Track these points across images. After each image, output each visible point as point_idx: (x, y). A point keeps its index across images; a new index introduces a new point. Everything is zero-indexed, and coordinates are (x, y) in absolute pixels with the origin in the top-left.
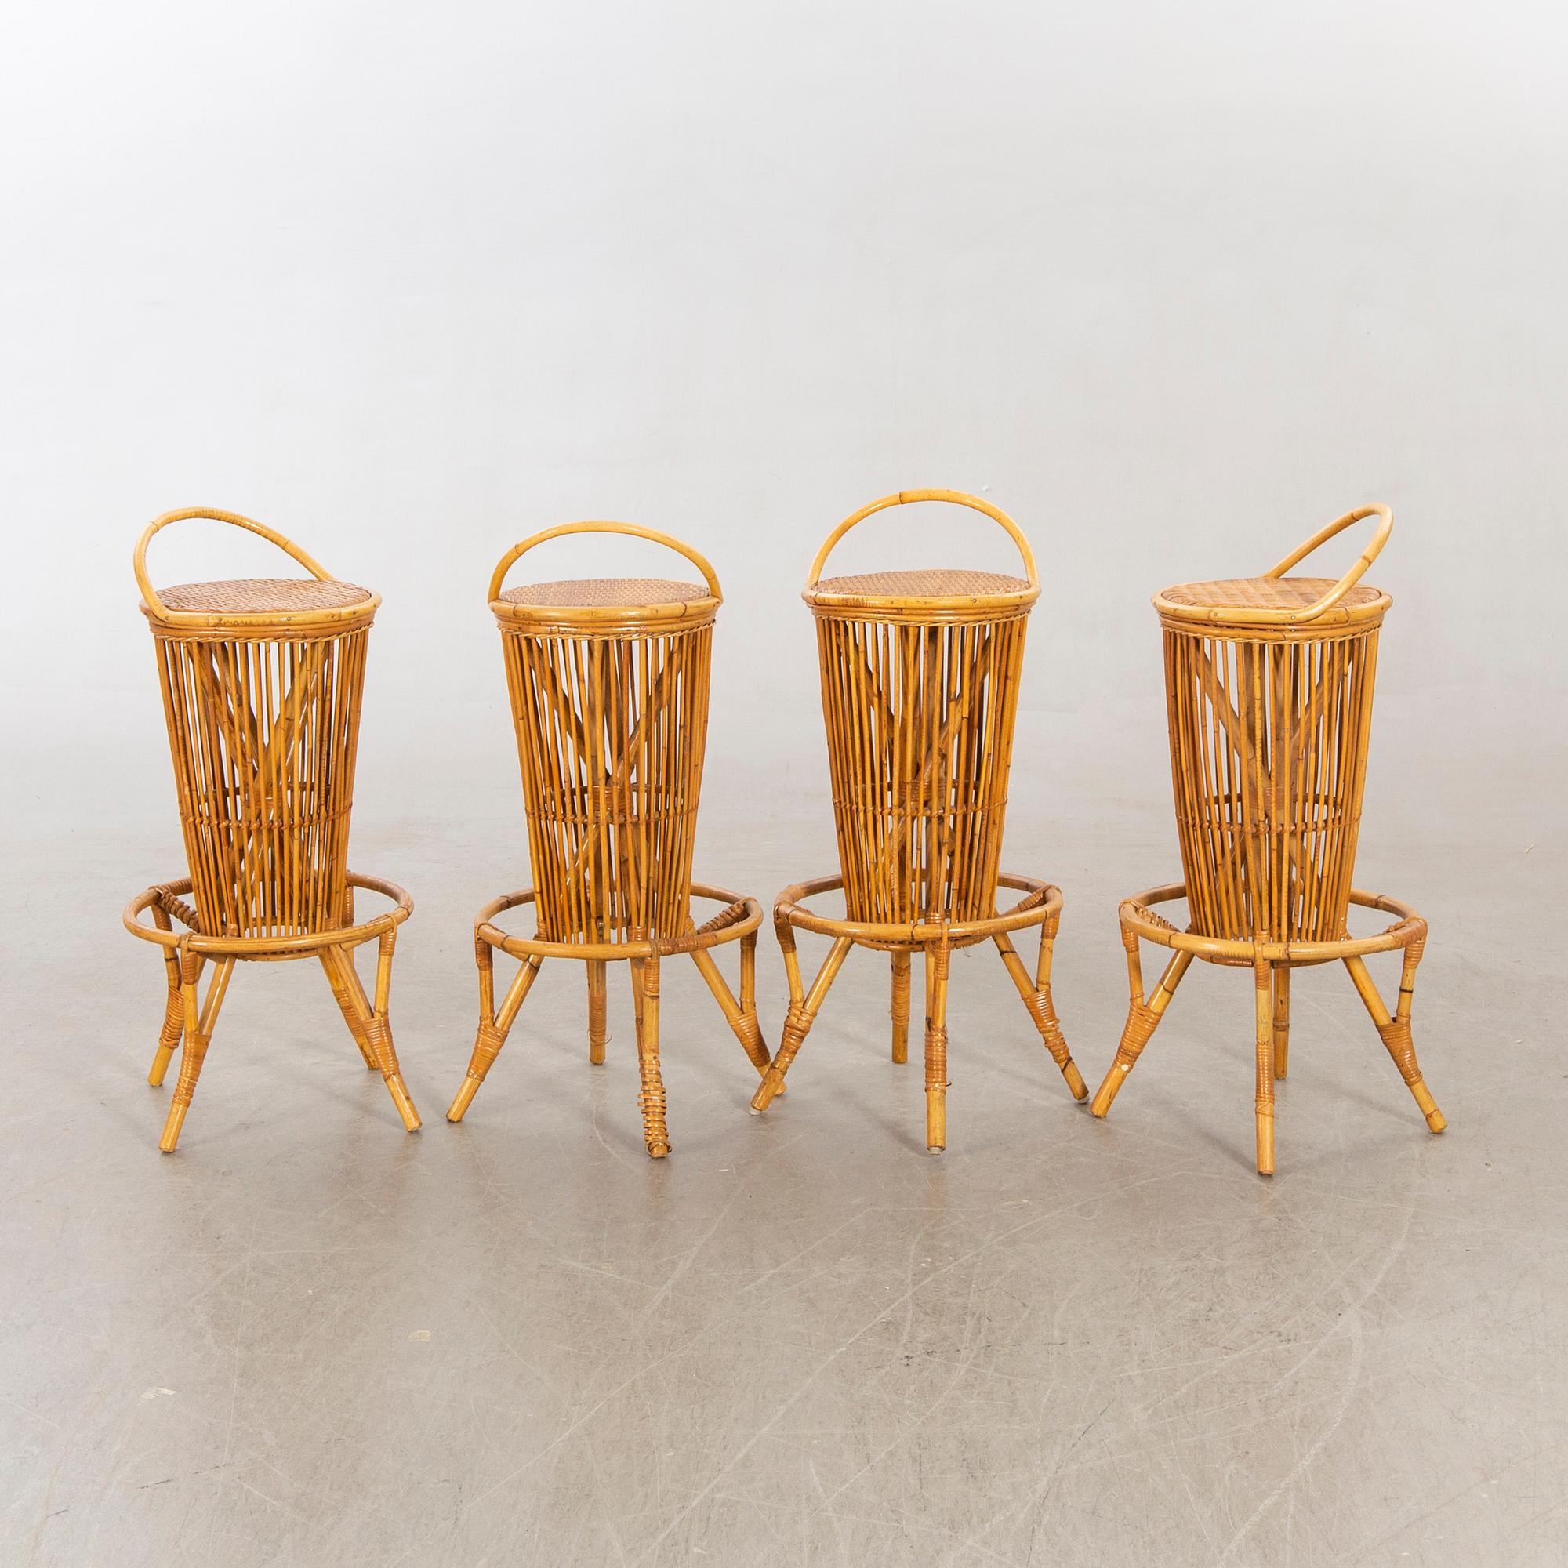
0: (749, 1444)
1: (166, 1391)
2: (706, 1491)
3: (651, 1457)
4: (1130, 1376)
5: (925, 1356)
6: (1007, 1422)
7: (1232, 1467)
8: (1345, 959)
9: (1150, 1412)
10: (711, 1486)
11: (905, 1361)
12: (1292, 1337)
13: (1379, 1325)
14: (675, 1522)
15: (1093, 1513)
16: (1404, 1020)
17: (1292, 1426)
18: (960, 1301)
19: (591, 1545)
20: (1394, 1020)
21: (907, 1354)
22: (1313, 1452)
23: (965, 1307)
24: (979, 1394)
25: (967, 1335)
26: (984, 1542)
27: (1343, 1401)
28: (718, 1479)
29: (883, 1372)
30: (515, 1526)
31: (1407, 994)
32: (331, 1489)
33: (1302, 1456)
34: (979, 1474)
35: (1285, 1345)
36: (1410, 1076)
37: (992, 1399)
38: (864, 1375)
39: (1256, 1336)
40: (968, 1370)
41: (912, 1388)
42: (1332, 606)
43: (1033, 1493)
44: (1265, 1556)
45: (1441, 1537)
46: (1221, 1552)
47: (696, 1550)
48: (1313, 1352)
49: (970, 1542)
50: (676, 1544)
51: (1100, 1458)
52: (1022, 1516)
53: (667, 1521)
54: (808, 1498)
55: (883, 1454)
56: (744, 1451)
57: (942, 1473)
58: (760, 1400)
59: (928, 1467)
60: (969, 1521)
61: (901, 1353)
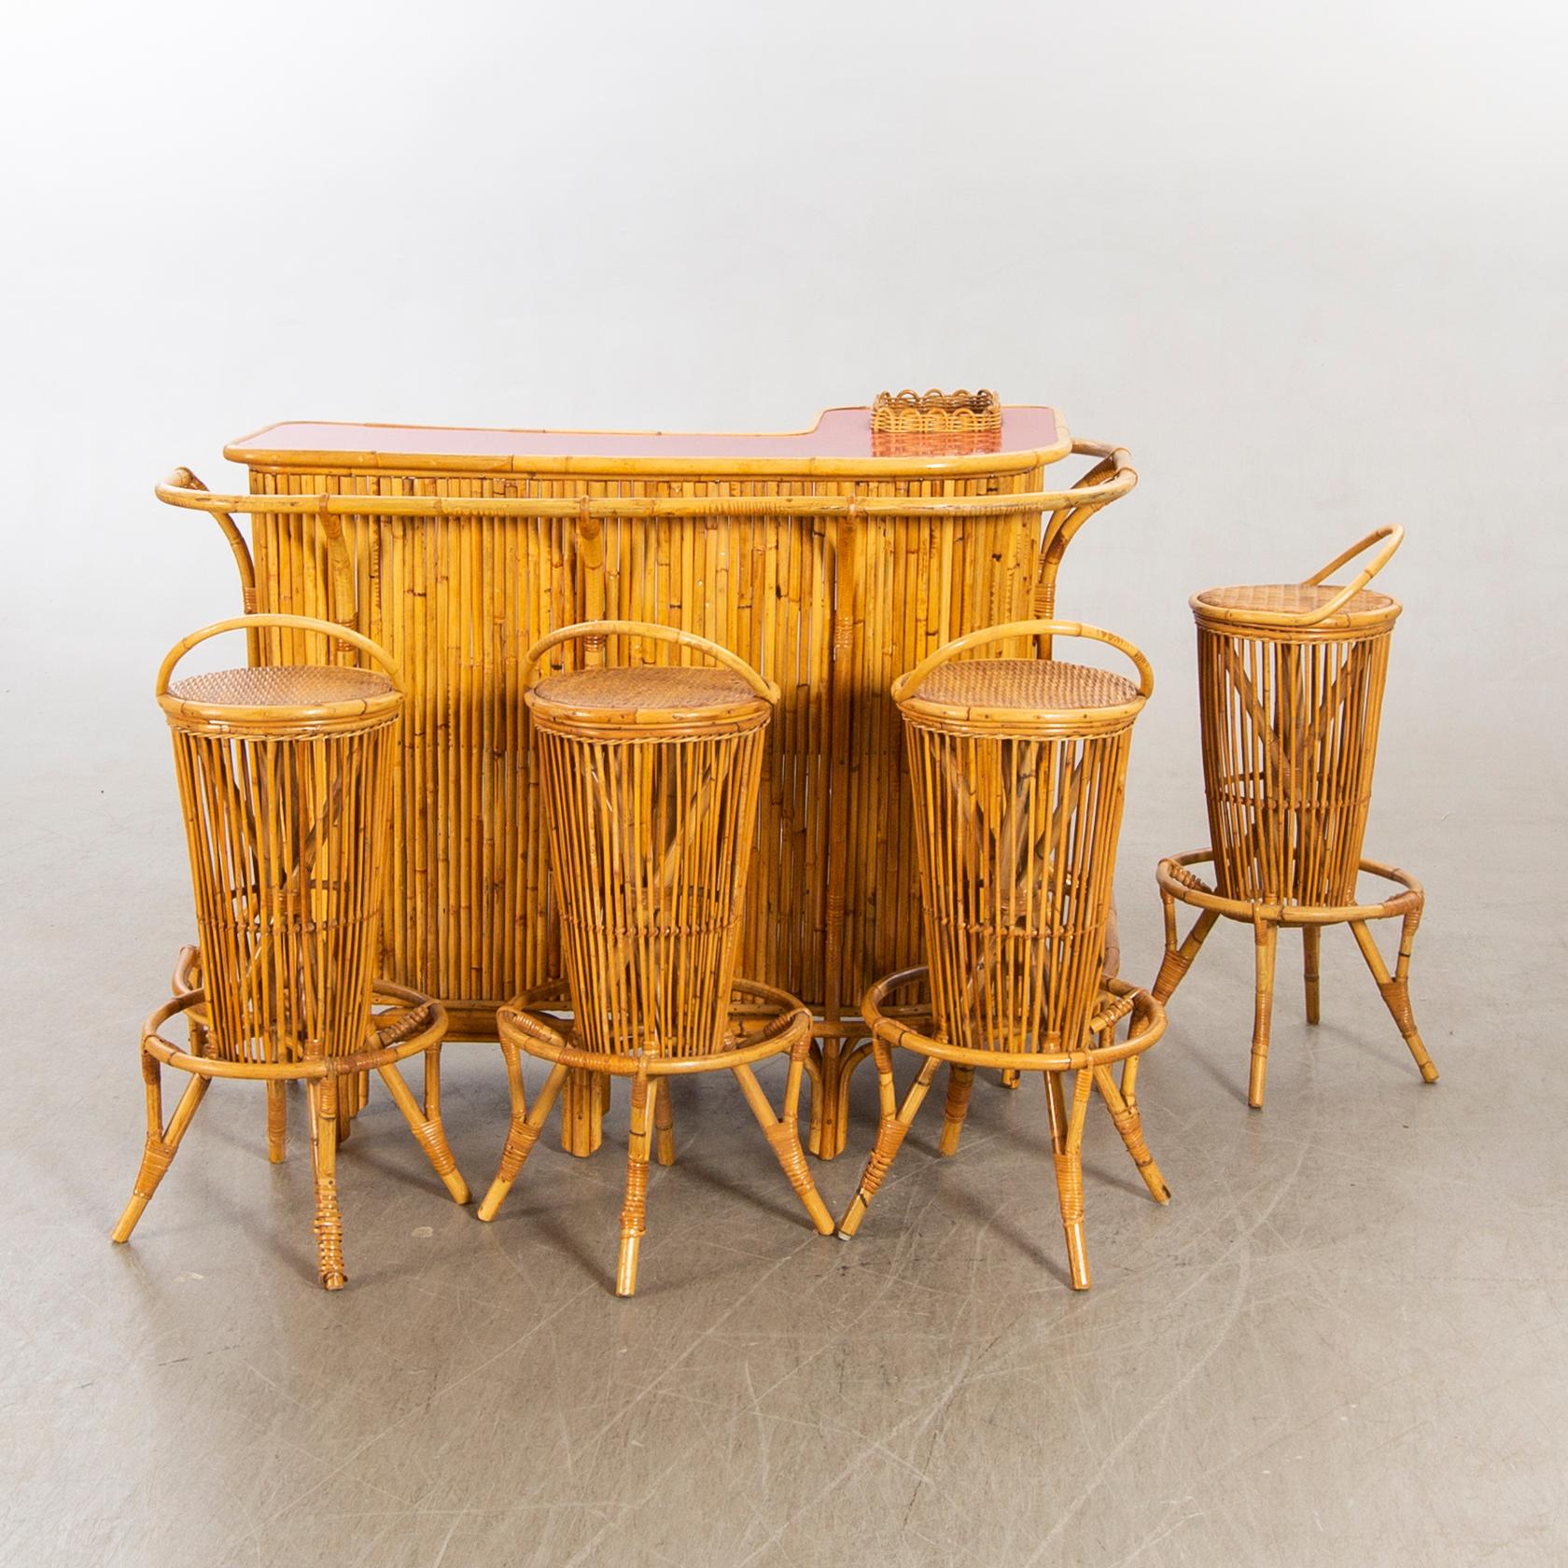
0: (695, 1344)
1: (196, 1276)
2: (650, 1388)
3: (607, 1353)
4: (1038, 1293)
5: (860, 1268)
6: (925, 1332)
7: (1119, 1383)
8: (1351, 923)
9: (1052, 1327)
10: (655, 1383)
11: (841, 1271)
12: (1186, 1262)
13: (1266, 1252)
14: (619, 1416)
15: (990, 1422)
16: (1402, 980)
17: (1178, 1345)
18: (897, 1216)
19: (542, 1434)
20: (1394, 979)
21: (844, 1264)
22: (1193, 1370)
23: (901, 1222)
24: (902, 1305)
25: (899, 1248)
26: (890, 1445)
27: (1226, 1324)
28: (663, 1376)
29: (821, 1280)
30: (479, 1413)
31: (1405, 958)
32: (323, 1372)
33: (1183, 1374)
34: (893, 1380)
35: (1179, 1269)
36: (1406, 1031)
37: (914, 1310)
38: (804, 1283)
39: (1154, 1259)
40: (896, 1282)
41: (844, 1297)
42: (1335, 611)
43: (939, 1400)
44: (1140, 1469)
45: (1300, 1457)
46: (1100, 1464)
47: (634, 1442)
48: (1204, 1276)
49: (877, 1445)
50: (617, 1436)
51: (1002, 1369)
52: (927, 1422)
53: (612, 1414)
54: (739, 1397)
55: (811, 1359)
56: (689, 1350)
57: (861, 1378)
58: (710, 1303)
59: (849, 1371)
60: (879, 1425)
61: (838, 1263)
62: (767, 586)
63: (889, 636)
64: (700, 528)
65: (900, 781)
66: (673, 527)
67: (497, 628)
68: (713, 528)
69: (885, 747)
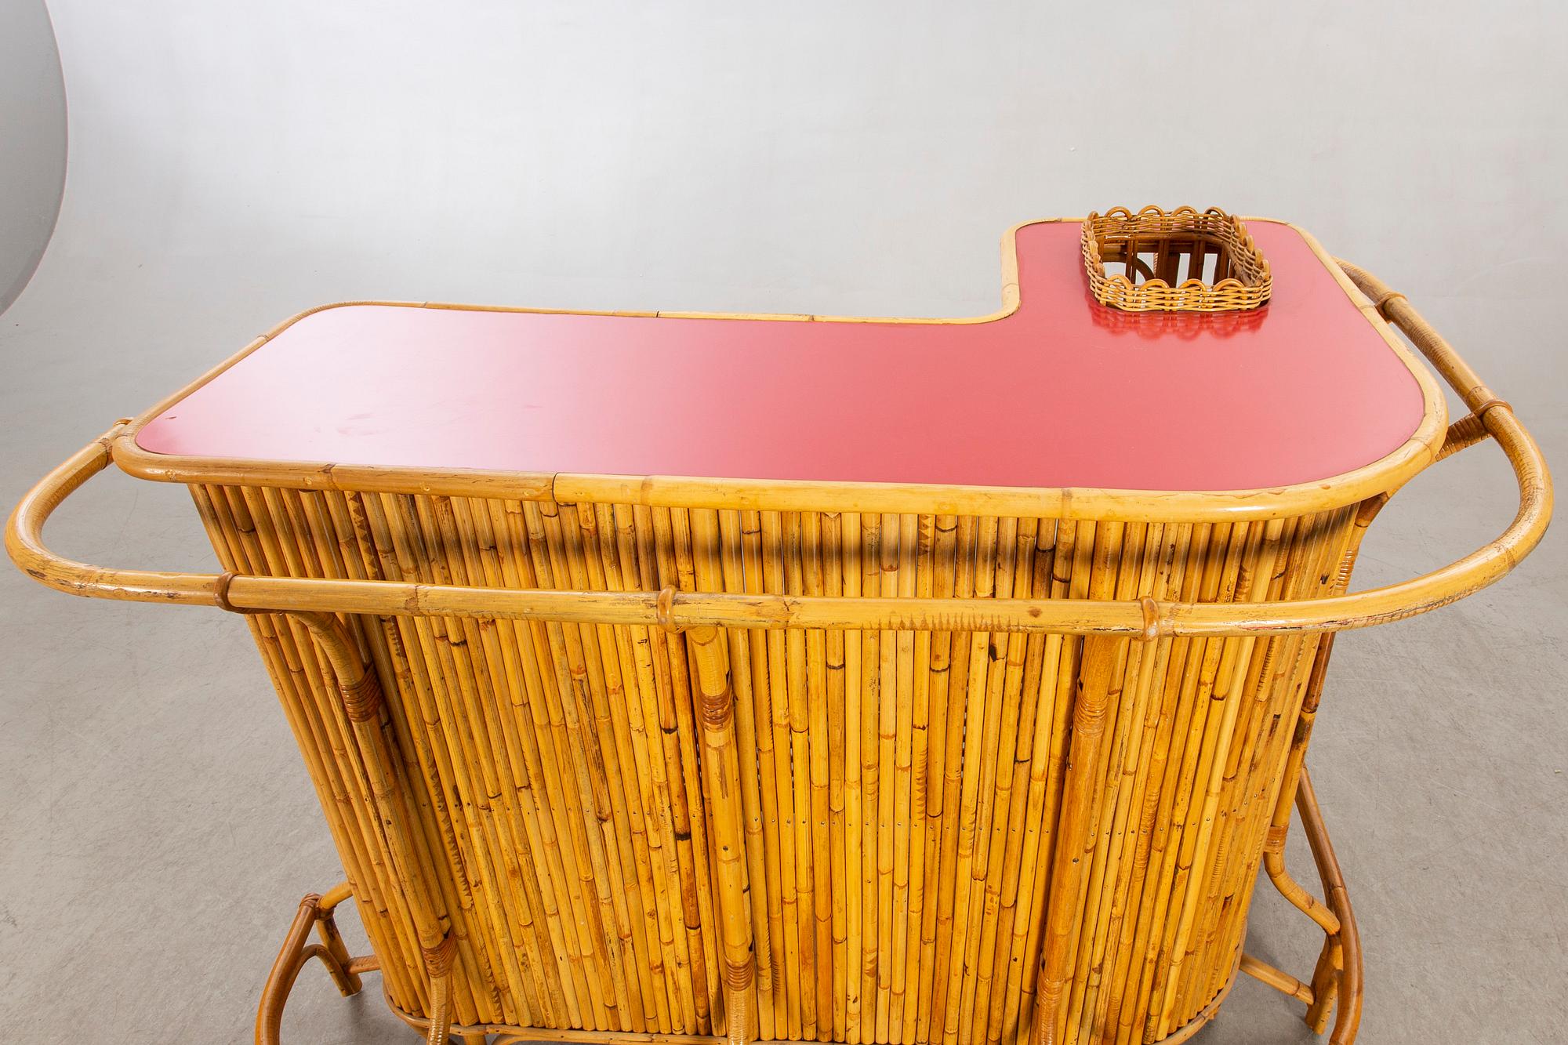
62: (975, 646)
63: (1156, 707)
64: (871, 567)
65: (1149, 858)
66: (828, 566)
67: (577, 685)
68: (891, 569)
69: (1134, 823)
